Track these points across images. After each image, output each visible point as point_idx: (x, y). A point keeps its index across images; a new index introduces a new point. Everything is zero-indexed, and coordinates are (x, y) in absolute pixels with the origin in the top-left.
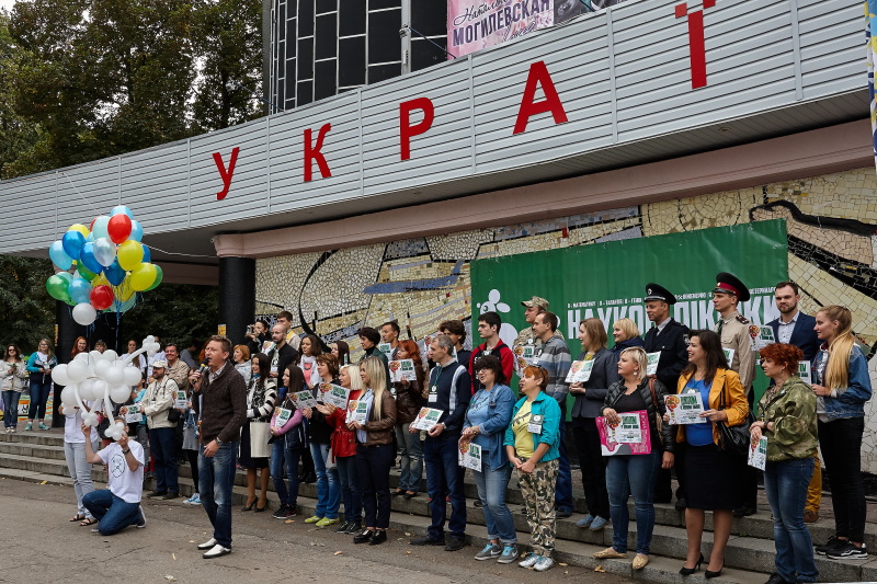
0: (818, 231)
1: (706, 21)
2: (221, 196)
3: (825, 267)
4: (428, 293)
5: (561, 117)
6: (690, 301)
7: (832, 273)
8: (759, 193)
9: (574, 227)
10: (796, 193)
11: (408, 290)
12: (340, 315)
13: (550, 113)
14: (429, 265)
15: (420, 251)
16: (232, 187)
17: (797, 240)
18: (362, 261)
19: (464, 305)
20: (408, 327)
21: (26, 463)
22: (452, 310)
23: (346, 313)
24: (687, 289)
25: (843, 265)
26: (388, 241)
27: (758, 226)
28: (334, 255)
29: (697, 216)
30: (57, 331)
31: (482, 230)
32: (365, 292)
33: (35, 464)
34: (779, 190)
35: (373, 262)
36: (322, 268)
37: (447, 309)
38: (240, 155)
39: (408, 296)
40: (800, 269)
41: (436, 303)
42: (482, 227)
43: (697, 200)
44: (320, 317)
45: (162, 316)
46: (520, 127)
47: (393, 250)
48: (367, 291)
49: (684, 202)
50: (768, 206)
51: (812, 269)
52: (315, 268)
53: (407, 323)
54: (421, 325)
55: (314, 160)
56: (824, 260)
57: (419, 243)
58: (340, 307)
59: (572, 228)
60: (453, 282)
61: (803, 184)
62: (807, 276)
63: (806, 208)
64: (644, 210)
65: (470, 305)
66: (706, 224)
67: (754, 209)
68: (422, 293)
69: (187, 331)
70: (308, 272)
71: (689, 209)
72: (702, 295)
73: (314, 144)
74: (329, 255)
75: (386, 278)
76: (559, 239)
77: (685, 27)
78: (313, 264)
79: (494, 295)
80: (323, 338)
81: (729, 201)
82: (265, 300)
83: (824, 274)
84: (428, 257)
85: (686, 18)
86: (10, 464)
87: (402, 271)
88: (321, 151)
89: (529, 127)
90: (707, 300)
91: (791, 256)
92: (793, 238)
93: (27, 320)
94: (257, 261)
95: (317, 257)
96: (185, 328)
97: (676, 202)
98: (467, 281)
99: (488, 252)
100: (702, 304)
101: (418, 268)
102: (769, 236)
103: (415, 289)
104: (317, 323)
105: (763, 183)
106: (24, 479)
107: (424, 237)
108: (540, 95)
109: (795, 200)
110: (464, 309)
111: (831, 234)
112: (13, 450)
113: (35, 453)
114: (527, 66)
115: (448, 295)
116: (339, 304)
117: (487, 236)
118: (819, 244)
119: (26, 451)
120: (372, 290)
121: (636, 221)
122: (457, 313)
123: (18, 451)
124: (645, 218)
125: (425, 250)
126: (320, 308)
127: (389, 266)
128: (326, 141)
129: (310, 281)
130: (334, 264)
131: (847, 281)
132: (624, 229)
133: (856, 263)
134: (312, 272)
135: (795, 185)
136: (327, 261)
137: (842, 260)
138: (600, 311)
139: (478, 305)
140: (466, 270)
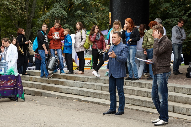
21: (99, 94)
30: (110, 16)
33: (104, 94)
45: (168, 5)
69: (185, 13)
86: (89, 95)
93: (82, 10)
96: (183, 12)
106: (99, 103)
112: (90, 86)
113: (103, 88)
119: (97, 88)
123: (93, 87)
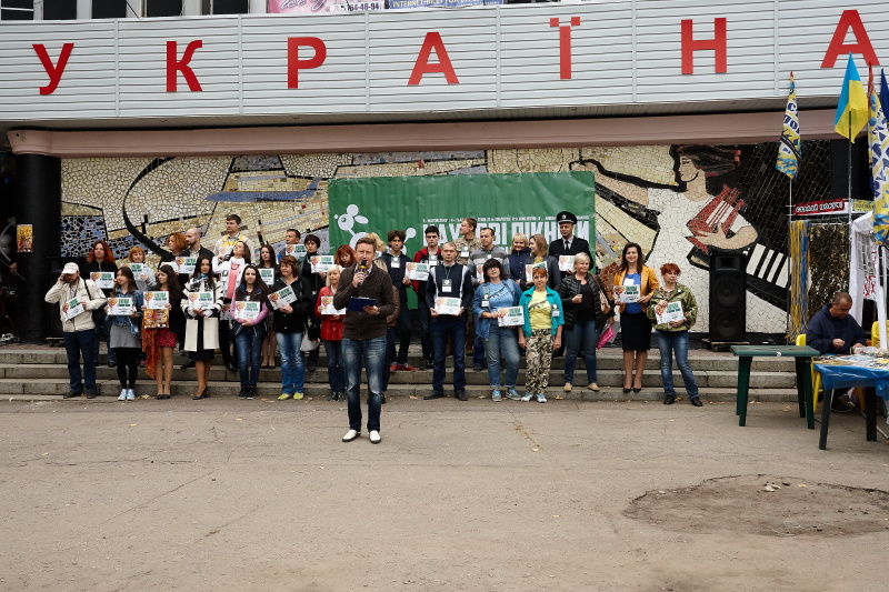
0: (615, 182)
1: (573, 34)
2: (45, 91)
3: (618, 205)
4: (282, 203)
5: (452, 79)
6: (524, 222)
7: (623, 209)
8: (576, 151)
9: (429, 161)
10: (601, 155)
11: (259, 200)
12: (178, 219)
13: (443, 74)
14: (284, 180)
15: (273, 166)
16: (61, 83)
17: (602, 187)
18: (204, 170)
19: (321, 216)
20: (259, 233)
22: (308, 220)
23: (185, 218)
24: (521, 213)
25: (630, 205)
26: (235, 156)
27: (574, 174)
28: (169, 163)
29: (531, 164)
31: (341, 154)
32: (209, 198)
34: (590, 153)
35: (218, 172)
36: (154, 174)
37: (303, 218)
38: (74, 51)
39: (258, 206)
40: (603, 206)
41: (290, 213)
42: (340, 152)
43: (531, 151)
44: (150, 221)
46: (414, 80)
47: (240, 163)
48: (210, 198)
49: (522, 151)
50: (582, 162)
51: (610, 205)
52: (144, 173)
53: (258, 229)
54: (274, 231)
55: (179, 73)
56: (619, 201)
57: (273, 161)
58: (176, 211)
59: (426, 161)
60: (309, 195)
61: (606, 151)
62: (607, 210)
63: (607, 167)
64: (489, 153)
65: (327, 216)
66: (537, 169)
67: (572, 163)
68: (275, 204)
70: (136, 176)
71: (524, 157)
72: (534, 218)
73: (180, 57)
74: (161, 162)
75: (233, 187)
76: (415, 169)
77: (557, 35)
78: (142, 169)
79: (353, 209)
80: (154, 241)
81: (555, 156)
82: (75, 200)
83: (618, 209)
84: (282, 172)
85: (558, 29)
87: (251, 182)
88: (190, 65)
89: (423, 81)
90: (537, 222)
91: (597, 196)
92: (598, 185)
94: (63, 160)
95: (146, 163)
97: (515, 151)
98: (325, 196)
99: (347, 174)
100: (534, 224)
101: (272, 182)
102: (583, 182)
103: (269, 200)
104: (147, 226)
105: (580, 146)
107: (278, 155)
108: (433, 58)
109: (600, 160)
110: (321, 219)
111: (623, 184)
114: (425, 32)
115: (304, 207)
116: (175, 209)
117: (345, 159)
118: (615, 190)
120: (216, 198)
121: (483, 161)
122: (314, 222)
124: (490, 161)
125: (279, 166)
126: (152, 212)
127: (237, 177)
128: (195, 56)
129: (137, 185)
130: (169, 170)
131: (633, 215)
132: (473, 166)
133: (638, 204)
134: (140, 177)
135: (600, 151)
136: (160, 167)
137: (630, 202)
138: (451, 226)
139: (336, 217)
140: (323, 188)
